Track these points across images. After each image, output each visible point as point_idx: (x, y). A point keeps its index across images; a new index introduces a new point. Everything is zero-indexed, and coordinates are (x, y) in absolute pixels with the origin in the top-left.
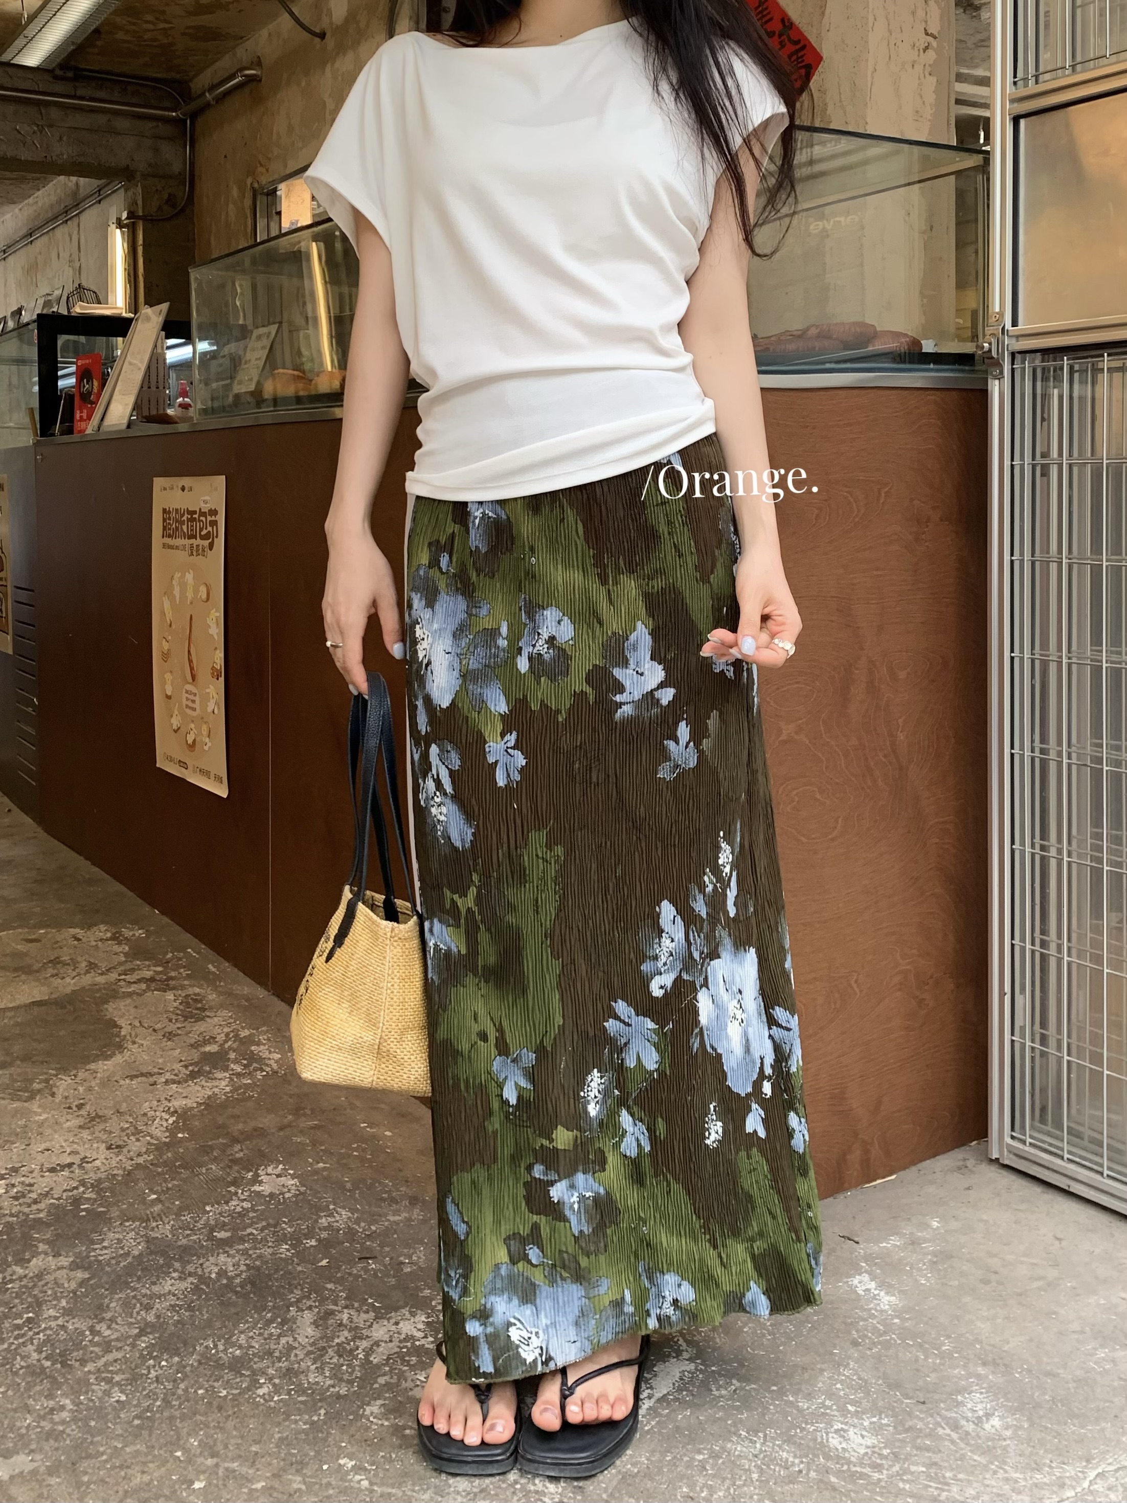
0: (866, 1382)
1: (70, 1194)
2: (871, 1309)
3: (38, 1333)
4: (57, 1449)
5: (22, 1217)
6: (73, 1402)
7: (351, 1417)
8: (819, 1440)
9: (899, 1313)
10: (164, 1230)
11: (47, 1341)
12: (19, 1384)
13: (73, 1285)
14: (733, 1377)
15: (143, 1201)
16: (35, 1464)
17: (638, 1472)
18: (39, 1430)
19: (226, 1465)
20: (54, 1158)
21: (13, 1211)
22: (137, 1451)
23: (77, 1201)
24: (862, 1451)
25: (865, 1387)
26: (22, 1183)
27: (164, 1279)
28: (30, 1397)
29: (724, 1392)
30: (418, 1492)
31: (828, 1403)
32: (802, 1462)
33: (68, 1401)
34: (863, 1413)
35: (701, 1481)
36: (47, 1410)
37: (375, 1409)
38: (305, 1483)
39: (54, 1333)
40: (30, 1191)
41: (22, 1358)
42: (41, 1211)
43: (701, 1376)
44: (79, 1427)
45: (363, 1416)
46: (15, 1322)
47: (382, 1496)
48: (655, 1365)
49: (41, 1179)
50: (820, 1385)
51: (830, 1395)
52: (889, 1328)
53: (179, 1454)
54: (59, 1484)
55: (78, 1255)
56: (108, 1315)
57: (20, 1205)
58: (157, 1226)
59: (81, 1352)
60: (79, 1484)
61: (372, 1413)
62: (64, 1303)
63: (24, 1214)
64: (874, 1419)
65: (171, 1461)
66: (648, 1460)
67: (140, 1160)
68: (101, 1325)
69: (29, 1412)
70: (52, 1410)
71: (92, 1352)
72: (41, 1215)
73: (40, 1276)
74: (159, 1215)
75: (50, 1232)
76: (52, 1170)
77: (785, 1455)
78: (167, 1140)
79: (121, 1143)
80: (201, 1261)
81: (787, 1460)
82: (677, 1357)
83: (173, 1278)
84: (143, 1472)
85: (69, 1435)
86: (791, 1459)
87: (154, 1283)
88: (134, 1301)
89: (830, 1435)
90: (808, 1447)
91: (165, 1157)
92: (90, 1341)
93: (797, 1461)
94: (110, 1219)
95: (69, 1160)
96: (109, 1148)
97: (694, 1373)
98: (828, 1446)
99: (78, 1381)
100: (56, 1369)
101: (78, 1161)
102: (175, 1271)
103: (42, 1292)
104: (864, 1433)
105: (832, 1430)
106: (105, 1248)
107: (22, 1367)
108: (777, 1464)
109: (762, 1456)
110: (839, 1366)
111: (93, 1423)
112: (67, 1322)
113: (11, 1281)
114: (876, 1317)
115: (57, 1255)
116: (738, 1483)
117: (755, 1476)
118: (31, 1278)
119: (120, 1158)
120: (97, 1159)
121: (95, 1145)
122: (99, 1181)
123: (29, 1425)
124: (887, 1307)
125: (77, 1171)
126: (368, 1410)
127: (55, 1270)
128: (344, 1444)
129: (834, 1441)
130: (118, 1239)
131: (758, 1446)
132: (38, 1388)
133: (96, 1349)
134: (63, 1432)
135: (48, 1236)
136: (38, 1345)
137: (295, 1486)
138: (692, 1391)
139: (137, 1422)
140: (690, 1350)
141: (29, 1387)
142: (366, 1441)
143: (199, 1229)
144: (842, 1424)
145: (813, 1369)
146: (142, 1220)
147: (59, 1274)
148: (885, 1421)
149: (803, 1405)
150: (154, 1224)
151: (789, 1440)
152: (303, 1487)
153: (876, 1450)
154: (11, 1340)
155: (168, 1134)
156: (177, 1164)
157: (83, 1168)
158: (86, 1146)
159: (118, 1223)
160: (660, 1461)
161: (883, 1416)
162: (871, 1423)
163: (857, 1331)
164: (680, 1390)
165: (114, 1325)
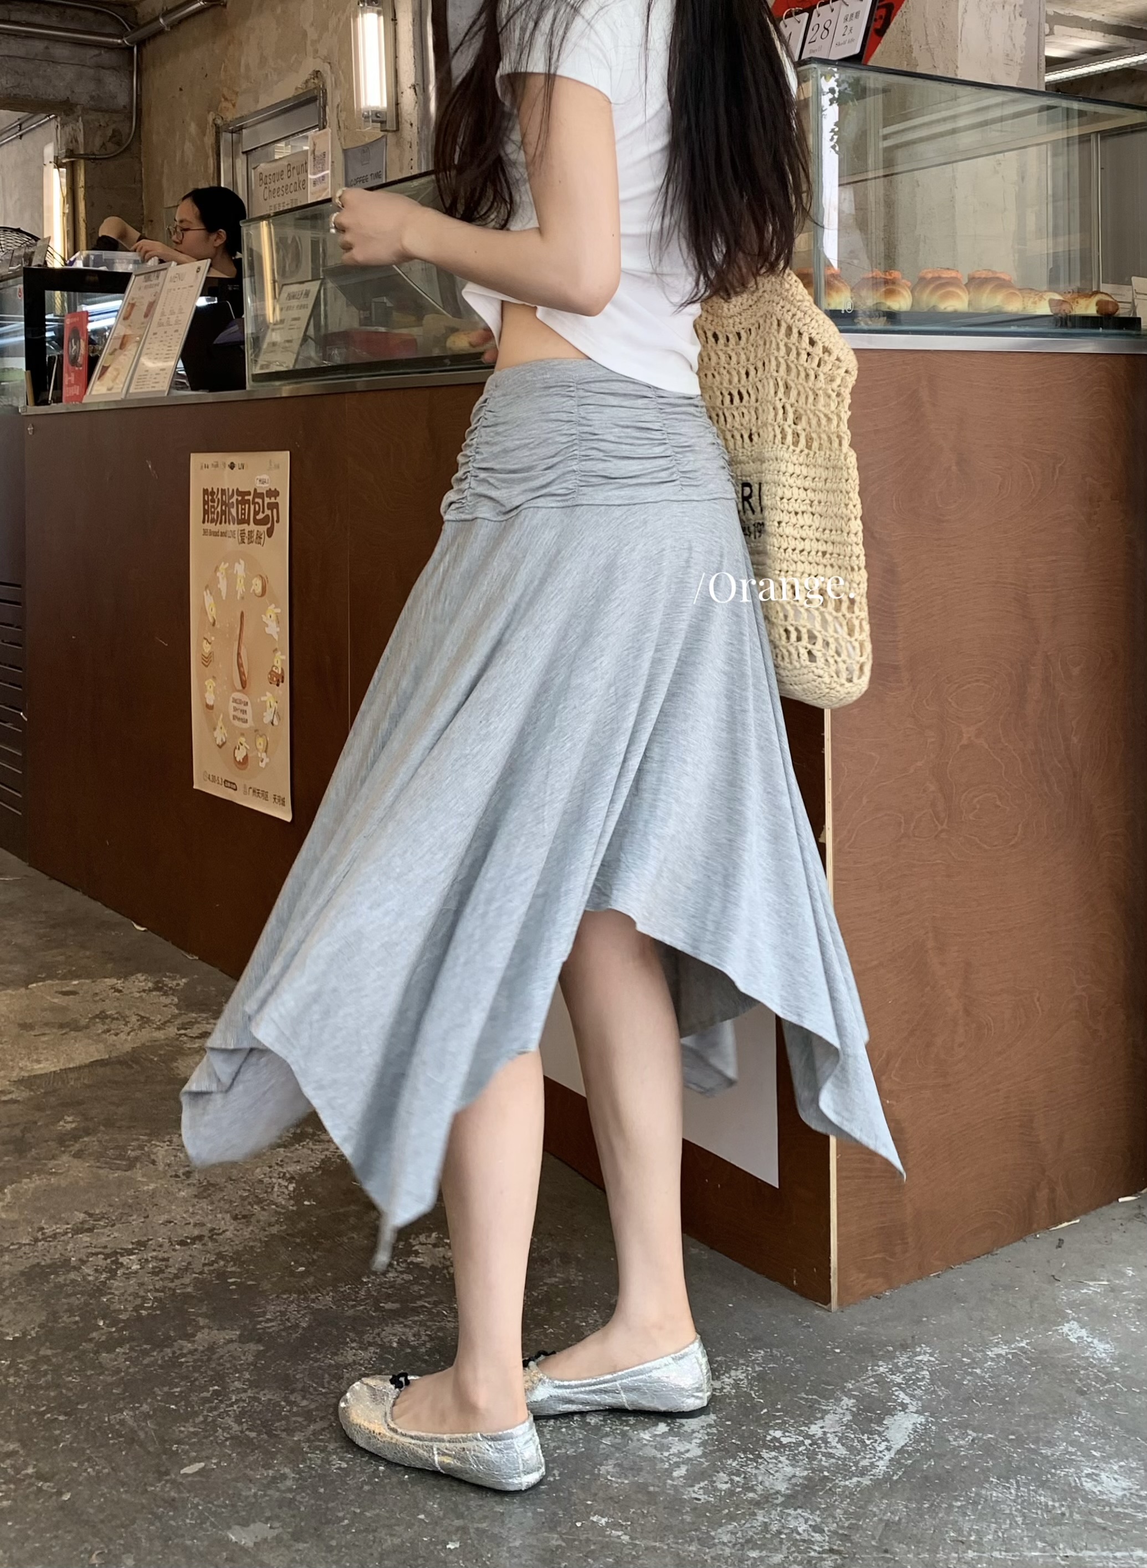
0: (1103, 1428)
1: (212, 1268)
2: (1087, 1358)
3: (231, 1405)
4: (294, 1516)
5: (168, 1293)
6: (294, 1471)
7: (587, 1477)
8: (1073, 1484)
9: (1118, 1360)
10: (326, 1300)
11: (243, 1413)
12: (230, 1455)
13: (251, 1359)
14: (967, 1427)
15: (292, 1273)
16: (276, 1532)
17: (900, 1519)
18: (267, 1498)
19: (476, 1525)
20: (180, 1231)
21: (157, 1287)
22: (378, 1515)
23: (222, 1275)
24: (1120, 1493)
25: (1104, 1434)
26: (155, 1258)
27: (343, 1349)
28: (246, 1467)
29: (962, 1442)
30: (682, 1544)
31: (1070, 1449)
32: (1063, 1505)
33: (287, 1470)
34: (1110, 1458)
35: (966, 1527)
36: (269, 1479)
37: (610, 1468)
38: (563, 1540)
39: (248, 1404)
40: (167, 1267)
41: (224, 1429)
42: (186, 1284)
43: (933, 1428)
44: (308, 1494)
45: (599, 1475)
46: (202, 1395)
47: (647, 1549)
48: (884, 1419)
49: (174, 1253)
50: (1058, 1433)
51: (1072, 1443)
52: (1111, 1377)
53: (422, 1516)
54: (309, 1549)
55: (243, 1328)
56: (299, 1386)
57: (161, 1279)
58: (317, 1298)
59: (283, 1422)
60: (330, 1549)
61: (608, 1473)
62: (247, 1376)
63: (170, 1289)
64: (1122, 1463)
65: (417, 1524)
66: (906, 1507)
67: (274, 1230)
68: (295, 1394)
69: (251, 1481)
70: (274, 1478)
71: (295, 1422)
72: (189, 1290)
73: (212, 1349)
74: (315, 1286)
75: (205, 1307)
76: (182, 1243)
77: (1043, 1499)
78: (295, 1208)
79: (244, 1213)
80: (377, 1331)
81: (1047, 1505)
82: (903, 1410)
83: (352, 1348)
84: (392, 1535)
85: (301, 1503)
86: (1050, 1503)
87: (336, 1354)
88: (320, 1372)
89: (1083, 1479)
90: (1064, 1490)
91: (299, 1226)
92: (289, 1411)
93: (1057, 1504)
94: (264, 1291)
95: (196, 1232)
96: (235, 1218)
97: (925, 1425)
98: (1084, 1490)
99: (292, 1450)
100: (262, 1439)
101: (206, 1233)
102: (352, 1341)
103: (220, 1365)
104: (1116, 1476)
105: (1083, 1474)
106: (270, 1320)
107: (227, 1439)
108: (1038, 1508)
109: (1019, 1501)
110: (1071, 1414)
111: (322, 1490)
112: (258, 1393)
113: (183, 1355)
114: (1095, 1365)
115: (221, 1328)
116: (1003, 1527)
117: (1019, 1520)
118: (203, 1352)
119: (251, 1228)
120: (227, 1230)
121: (219, 1216)
122: (237, 1252)
123: (255, 1494)
124: (1104, 1355)
125: (210, 1244)
126: (603, 1470)
127: (225, 1344)
128: (589, 1503)
129: (1088, 1485)
130: (280, 1311)
131: (1013, 1491)
132: (251, 1458)
133: (300, 1419)
134: (294, 1499)
135: (204, 1309)
136: (236, 1417)
137: (554, 1543)
138: (930, 1442)
139: (366, 1488)
140: (914, 1403)
141: (242, 1456)
142: (611, 1498)
143: (362, 1300)
144: (1091, 1468)
145: (1045, 1418)
146: (299, 1293)
147: (231, 1347)
148: (1134, 1465)
149: (1046, 1451)
150: (313, 1296)
151: (1043, 1484)
152: (564, 1544)
153: (1133, 1491)
154: (205, 1413)
155: (292, 1202)
156: (315, 1234)
157: (216, 1241)
158: (210, 1217)
159: (274, 1296)
160: (919, 1509)
161: (1130, 1460)
162: (1121, 1467)
163: (1080, 1380)
164: (917, 1442)
165: (308, 1396)
